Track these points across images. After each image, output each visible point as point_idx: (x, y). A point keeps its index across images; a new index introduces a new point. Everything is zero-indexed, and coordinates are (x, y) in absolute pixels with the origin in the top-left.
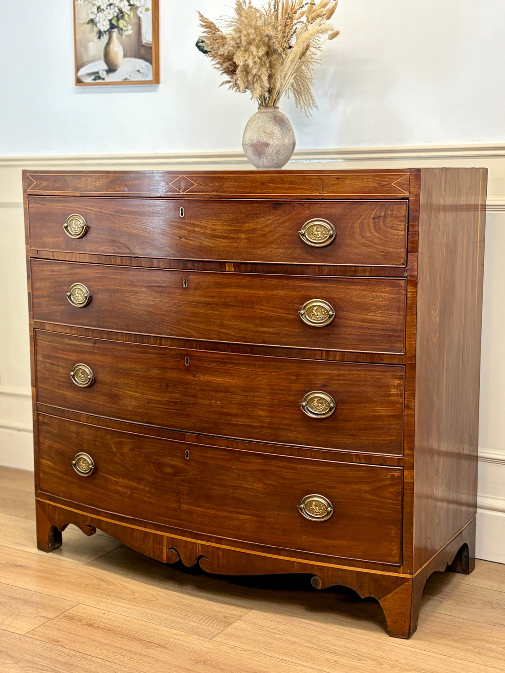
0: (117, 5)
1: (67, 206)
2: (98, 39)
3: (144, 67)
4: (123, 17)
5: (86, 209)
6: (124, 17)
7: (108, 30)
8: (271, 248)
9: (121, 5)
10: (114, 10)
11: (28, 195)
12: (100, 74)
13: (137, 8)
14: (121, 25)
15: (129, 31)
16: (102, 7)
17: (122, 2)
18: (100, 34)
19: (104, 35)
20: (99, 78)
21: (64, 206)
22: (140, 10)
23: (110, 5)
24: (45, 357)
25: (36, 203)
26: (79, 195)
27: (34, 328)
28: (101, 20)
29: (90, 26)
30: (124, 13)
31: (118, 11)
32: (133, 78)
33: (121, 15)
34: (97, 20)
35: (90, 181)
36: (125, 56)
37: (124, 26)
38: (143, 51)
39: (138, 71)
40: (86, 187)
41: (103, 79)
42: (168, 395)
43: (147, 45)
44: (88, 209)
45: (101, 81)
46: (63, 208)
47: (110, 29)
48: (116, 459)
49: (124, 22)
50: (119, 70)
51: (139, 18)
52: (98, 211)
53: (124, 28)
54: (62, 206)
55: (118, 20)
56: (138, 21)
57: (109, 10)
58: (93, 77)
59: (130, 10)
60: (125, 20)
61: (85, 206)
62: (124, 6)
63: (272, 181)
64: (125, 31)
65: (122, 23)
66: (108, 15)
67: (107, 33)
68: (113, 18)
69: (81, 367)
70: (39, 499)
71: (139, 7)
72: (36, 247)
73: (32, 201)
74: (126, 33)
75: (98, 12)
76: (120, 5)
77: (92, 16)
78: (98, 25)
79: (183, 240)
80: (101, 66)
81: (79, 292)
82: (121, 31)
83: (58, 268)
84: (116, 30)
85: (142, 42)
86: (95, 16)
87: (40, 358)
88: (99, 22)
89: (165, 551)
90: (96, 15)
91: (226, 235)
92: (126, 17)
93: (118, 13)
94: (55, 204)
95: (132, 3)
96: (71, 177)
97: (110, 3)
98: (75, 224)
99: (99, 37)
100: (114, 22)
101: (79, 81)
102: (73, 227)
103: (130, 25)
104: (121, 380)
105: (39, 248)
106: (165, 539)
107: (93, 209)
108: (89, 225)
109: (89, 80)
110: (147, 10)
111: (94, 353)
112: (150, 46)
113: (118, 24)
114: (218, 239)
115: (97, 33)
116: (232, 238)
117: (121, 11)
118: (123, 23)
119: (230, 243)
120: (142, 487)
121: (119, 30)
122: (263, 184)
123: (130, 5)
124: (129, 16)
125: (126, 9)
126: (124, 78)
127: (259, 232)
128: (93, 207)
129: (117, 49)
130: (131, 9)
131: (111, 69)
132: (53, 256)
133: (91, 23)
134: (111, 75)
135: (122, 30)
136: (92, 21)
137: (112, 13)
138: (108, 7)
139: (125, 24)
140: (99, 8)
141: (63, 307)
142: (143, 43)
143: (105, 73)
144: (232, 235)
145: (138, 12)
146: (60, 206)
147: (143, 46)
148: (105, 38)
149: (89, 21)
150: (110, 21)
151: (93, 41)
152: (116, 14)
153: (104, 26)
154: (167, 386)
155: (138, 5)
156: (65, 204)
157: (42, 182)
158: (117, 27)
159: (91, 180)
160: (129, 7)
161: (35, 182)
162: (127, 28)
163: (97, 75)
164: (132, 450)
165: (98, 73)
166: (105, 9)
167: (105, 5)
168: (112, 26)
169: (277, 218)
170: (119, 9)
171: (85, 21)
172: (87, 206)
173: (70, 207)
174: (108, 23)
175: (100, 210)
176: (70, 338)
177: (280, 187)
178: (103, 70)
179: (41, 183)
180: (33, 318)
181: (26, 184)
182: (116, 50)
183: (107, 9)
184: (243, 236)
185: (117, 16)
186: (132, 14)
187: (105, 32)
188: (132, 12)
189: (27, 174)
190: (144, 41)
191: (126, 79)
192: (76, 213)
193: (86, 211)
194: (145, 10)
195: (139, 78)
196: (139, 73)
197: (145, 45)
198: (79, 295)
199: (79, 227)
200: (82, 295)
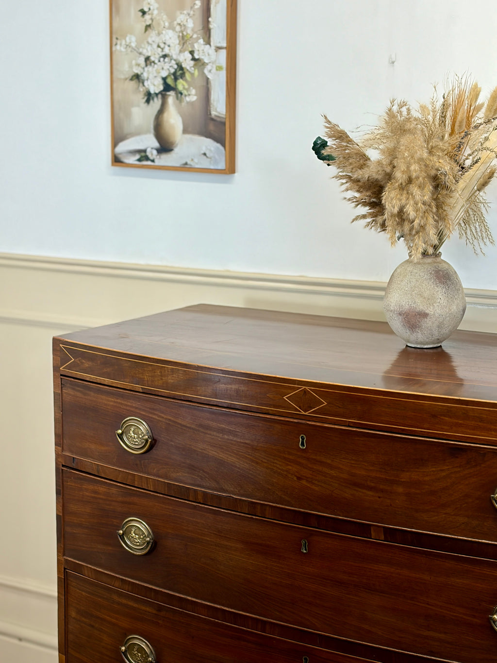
0: (175, 57)
1: (122, 404)
2: (146, 104)
3: (212, 149)
4: (182, 76)
5: (151, 413)
6: (185, 76)
7: (160, 93)
8: (445, 514)
9: (181, 58)
10: (170, 65)
11: (61, 375)
12: (148, 154)
13: (204, 64)
14: (180, 87)
15: (192, 96)
16: (152, 59)
17: (182, 55)
18: (149, 97)
19: (155, 99)
20: (147, 158)
21: (117, 402)
22: (209, 67)
23: (165, 56)
25: (73, 389)
26: (141, 390)
27: (65, 569)
28: (151, 76)
29: (133, 84)
30: (185, 70)
31: (176, 67)
32: (197, 164)
33: (180, 72)
34: (145, 75)
35: (159, 374)
36: (185, 131)
37: (184, 88)
38: (212, 127)
39: (205, 154)
40: (153, 381)
41: (153, 161)
43: (218, 119)
44: (155, 414)
45: (149, 163)
46: (115, 404)
47: (164, 91)
49: (184, 83)
50: (176, 150)
51: (208, 79)
52: (170, 420)
53: (185, 92)
54: (115, 402)
55: (176, 79)
56: (205, 84)
57: (162, 63)
58: (138, 157)
59: (193, 67)
60: (186, 81)
61: (150, 408)
62: (185, 60)
63: (449, 412)
64: (186, 96)
65: (181, 85)
66: (161, 71)
67: (160, 96)
68: (169, 75)
69: (137, 642)
71: (207, 64)
72: (72, 452)
73: (68, 385)
74: (188, 99)
75: (146, 66)
76: (179, 58)
77: (137, 70)
78: (146, 84)
79: (304, 482)
80: (150, 142)
81: (137, 532)
82: (179, 95)
83: (105, 490)
84: (172, 93)
85: (210, 114)
86: (142, 71)
88: (147, 80)
90: (144, 68)
91: (373, 484)
92: (187, 76)
93: (176, 70)
94: (104, 397)
95: (196, 57)
96: (129, 364)
97: (164, 53)
98: (134, 432)
99: (148, 101)
100: (170, 81)
101: (117, 160)
102: (131, 437)
103: (194, 88)
105: (76, 454)
107: (163, 415)
108: (155, 437)
109: (132, 160)
110: (219, 68)
111: (157, 624)
112: (224, 120)
113: (176, 85)
114: (360, 490)
115: (145, 95)
116: (382, 491)
117: (180, 67)
118: (183, 85)
119: (379, 497)
121: (176, 94)
122: (434, 416)
123: (194, 59)
124: (192, 74)
125: (188, 64)
126: (184, 162)
127: (427, 487)
128: (163, 413)
129: (174, 120)
130: (195, 65)
131: (165, 147)
132: (98, 472)
133: (136, 80)
134: (164, 156)
135: (181, 94)
136: (137, 77)
137: (167, 69)
138: (162, 59)
139: (186, 86)
140: (147, 59)
141: (110, 548)
142: (213, 116)
143: (155, 152)
144: (381, 487)
145: (206, 71)
146: (112, 401)
147: (212, 119)
148: (157, 103)
149: (133, 77)
150: (164, 79)
151: (138, 106)
152: (172, 71)
153: (155, 86)
155: (206, 61)
156: (119, 401)
157: (84, 361)
158: (174, 89)
159: (161, 372)
160: (192, 63)
161: (73, 360)
162: (189, 93)
163: (143, 154)
165: (145, 151)
166: (156, 61)
167: (157, 56)
168: (167, 88)
169: (456, 470)
170: (177, 64)
171: (127, 76)
172: (154, 409)
173: (127, 405)
174: (161, 82)
175: (172, 419)
176: (121, 594)
177: (461, 424)
178: (152, 148)
179: (82, 363)
180: (64, 555)
181: (59, 359)
182: (172, 121)
183: (159, 61)
184: (400, 490)
185: (174, 74)
186: (196, 73)
187: (157, 94)
188: (196, 70)
189: (61, 345)
190: (213, 113)
191: (186, 164)
192: (136, 417)
193: (150, 415)
194: (217, 70)
195: (205, 164)
196: (205, 157)
197: (215, 118)
198: (137, 536)
199: (141, 438)
200: (142, 537)
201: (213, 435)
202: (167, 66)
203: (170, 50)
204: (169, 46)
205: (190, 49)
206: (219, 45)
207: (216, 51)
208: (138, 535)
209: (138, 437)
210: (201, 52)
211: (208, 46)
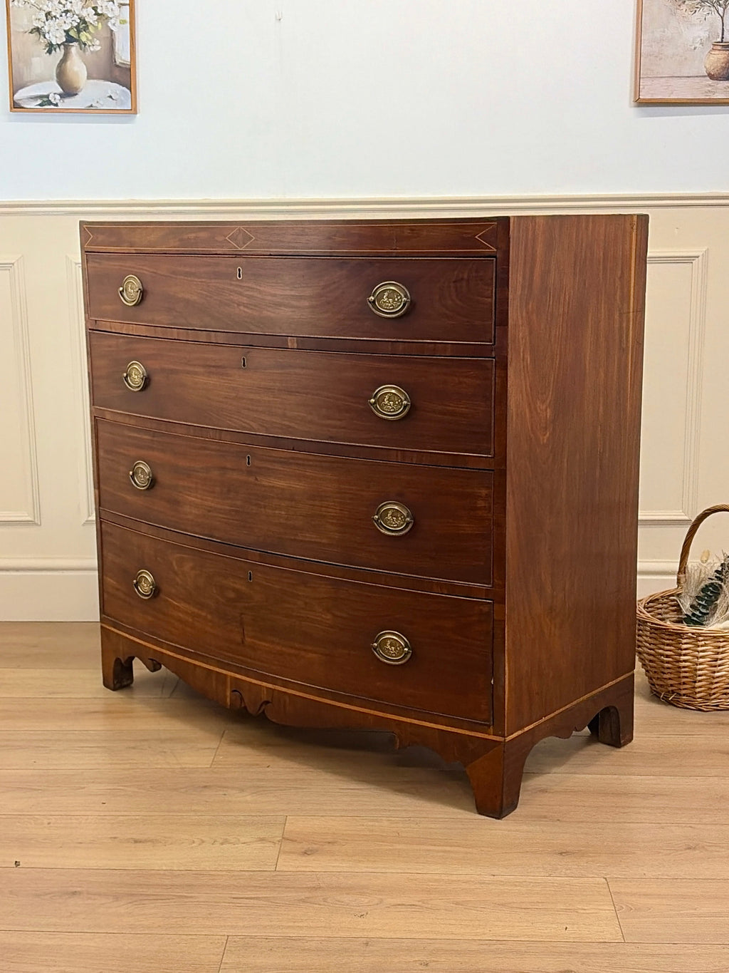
0: (77, 12)
2: (48, 54)
3: (117, 91)
4: (86, 29)
6: (88, 29)
7: (63, 44)
9: (84, 14)
10: (73, 19)
12: (51, 98)
13: (108, 18)
14: (84, 39)
15: (97, 46)
16: (53, 14)
17: (85, 10)
18: (51, 48)
19: (58, 49)
20: (50, 103)
22: (113, 21)
23: (67, 12)
24: (106, 452)
25: (94, 261)
27: (95, 417)
28: (52, 29)
29: (34, 36)
30: (88, 24)
31: (79, 21)
32: (102, 105)
33: (83, 25)
34: (46, 28)
36: (89, 77)
37: (88, 39)
38: (117, 73)
39: (111, 97)
41: (56, 105)
42: (229, 502)
43: (123, 66)
45: (52, 107)
47: (66, 42)
48: (178, 579)
49: (88, 34)
50: (80, 94)
51: (112, 31)
53: (89, 43)
55: (79, 32)
56: (109, 35)
57: (64, 18)
58: (39, 102)
59: (96, 21)
60: (90, 33)
62: (88, 15)
64: (89, 46)
65: (84, 36)
66: (63, 24)
67: (62, 47)
68: (72, 28)
69: (141, 466)
70: (104, 625)
71: (111, 18)
74: (91, 49)
75: (47, 20)
76: (81, 13)
77: (39, 25)
78: (47, 36)
80: (53, 89)
81: (136, 372)
82: (83, 46)
83: (115, 343)
84: (75, 44)
85: (115, 62)
86: (43, 25)
87: (101, 453)
88: (48, 33)
89: (228, 693)
90: (44, 22)
92: (91, 28)
93: (79, 23)
95: (99, 11)
97: (66, 9)
98: (131, 288)
99: (49, 52)
100: (72, 33)
101: (16, 106)
102: (129, 292)
103: (97, 39)
104: (181, 483)
106: (229, 679)
109: (34, 105)
110: (123, 22)
111: (152, 449)
112: (128, 67)
113: (79, 37)
115: (46, 46)
117: (83, 21)
118: (87, 37)
120: (204, 614)
121: (79, 44)
123: (97, 14)
124: (96, 28)
125: (91, 18)
126: (89, 105)
129: (78, 67)
130: (98, 19)
131: (69, 91)
132: (111, 328)
133: (37, 33)
134: (67, 100)
135: (85, 44)
136: (38, 30)
137: (69, 23)
138: (64, 14)
139: (90, 38)
140: (48, 14)
141: (119, 392)
142: (118, 63)
143: (58, 97)
145: (109, 24)
146: (116, 265)
147: (117, 66)
148: (59, 53)
149: (32, 30)
150: (67, 32)
151: (39, 56)
152: (75, 24)
153: (58, 37)
154: (229, 491)
155: (109, 16)
158: (78, 40)
160: (96, 17)
162: (93, 43)
163: (45, 99)
164: (193, 568)
165: (47, 96)
166: (58, 16)
167: (59, 12)
168: (70, 39)
170: (79, 18)
171: (26, 30)
174: (64, 34)
176: (129, 429)
178: (55, 94)
182: (76, 69)
183: (61, 16)
185: (77, 27)
186: (100, 26)
187: (59, 45)
188: (100, 24)
190: (118, 61)
191: (91, 106)
194: (121, 23)
195: (111, 105)
196: (111, 99)
197: (120, 65)
202: (69, 20)
203: (72, 6)
204: (71, 2)
205: (93, 6)
206: (122, 2)
207: (120, 7)
210: (104, 8)
211: (111, 3)
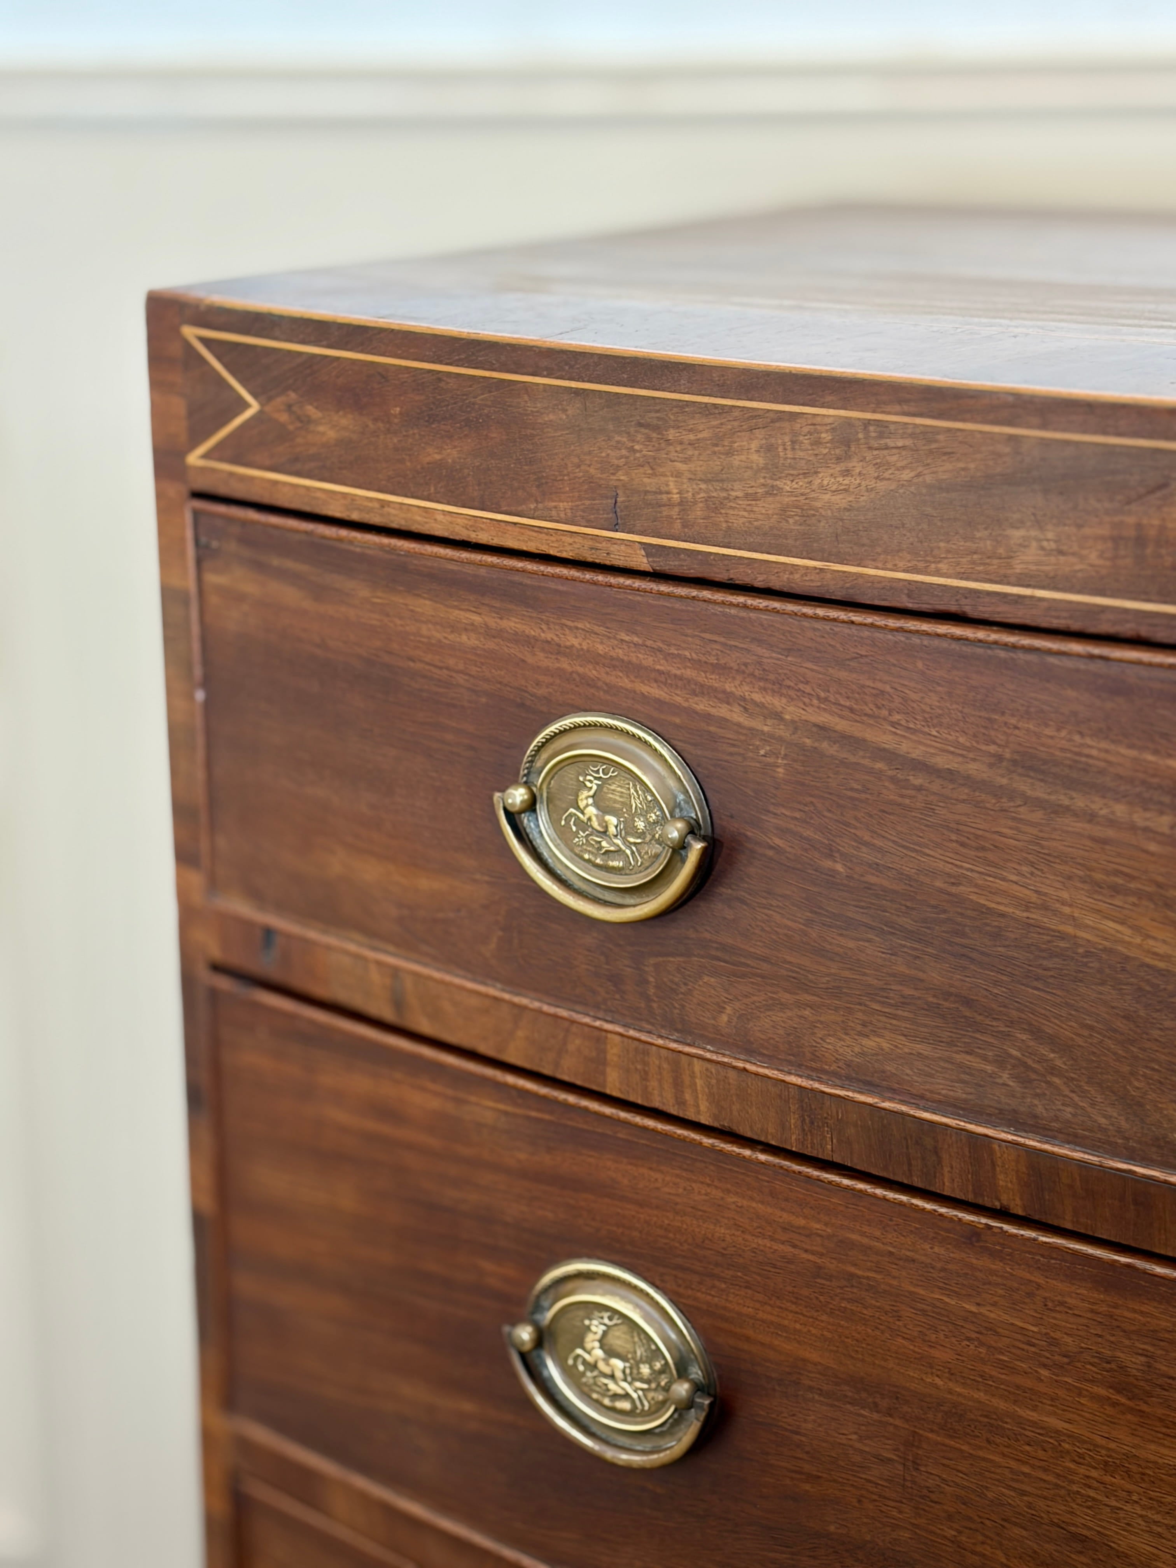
1: (529, 642)
5: (703, 691)
11: (198, 495)
21: (499, 634)
25: (260, 567)
26: (642, 562)
35: (758, 459)
40: (714, 506)
44: (728, 698)
46: (491, 645)
52: (822, 729)
54: (487, 631)
61: (698, 665)
72: (256, 895)
73: (232, 546)
83: (435, 1104)
94: (424, 606)
96: (574, 409)
98: (598, 799)
102: (584, 825)
105: (281, 907)
107: (777, 702)
108: (731, 828)
128: (778, 686)
132: (398, 1004)
146: (470, 628)
156: (512, 624)
157: (311, 410)
159: (770, 449)
161: (254, 407)
172: (721, 669)
173: (560, 651)
175: (841, 725)
179: (305, 422)
181: (179, 406)
189: (190, 332)
192: (613, 714)
193: (702, 705)
198: (618, 1364)
199: (642, 835)
200: (645, 1370)
201: (1112, 823)
208: (624, 1359)
209: (628, 829)
